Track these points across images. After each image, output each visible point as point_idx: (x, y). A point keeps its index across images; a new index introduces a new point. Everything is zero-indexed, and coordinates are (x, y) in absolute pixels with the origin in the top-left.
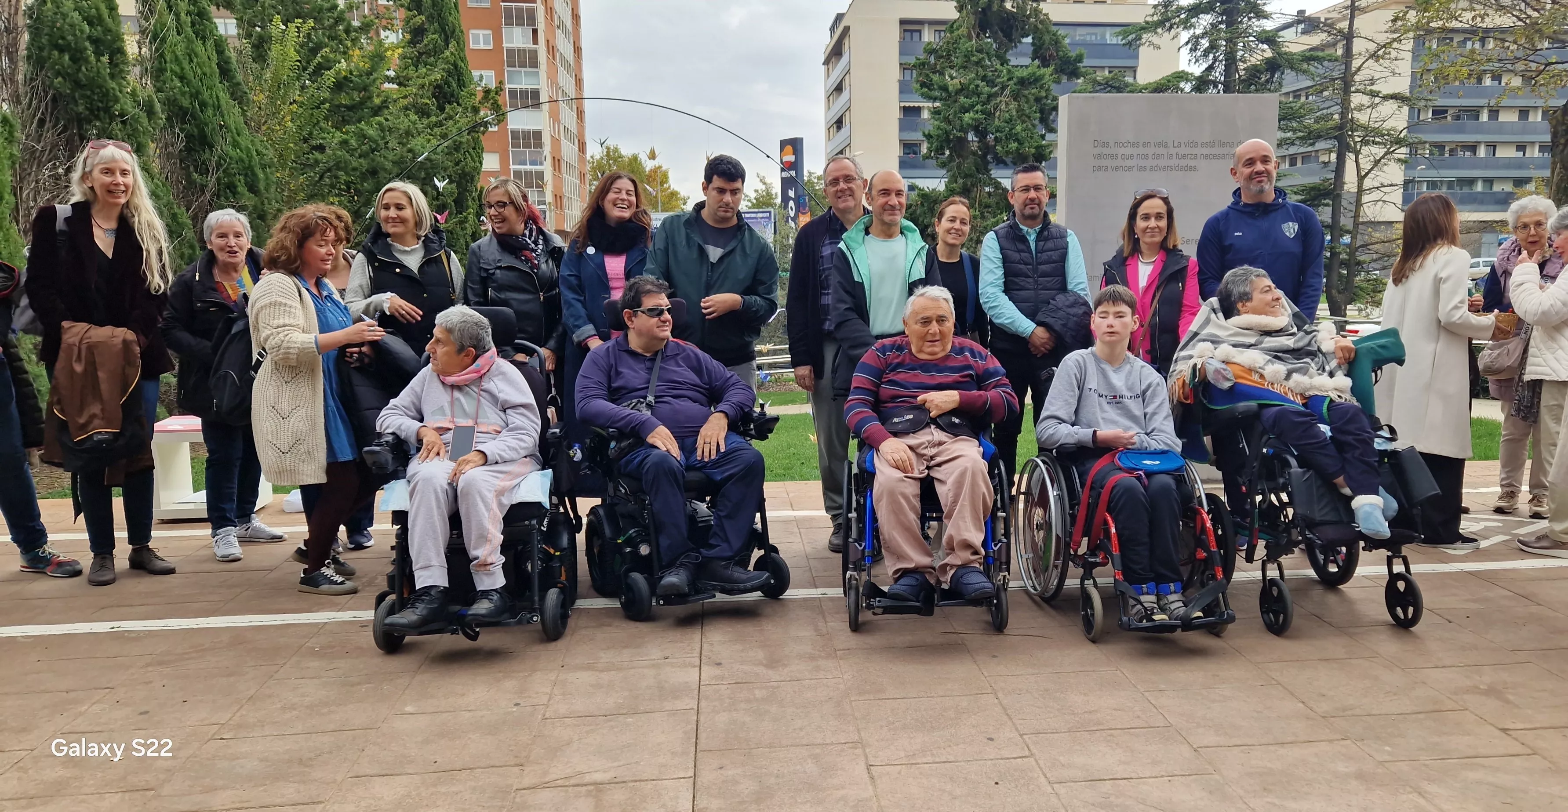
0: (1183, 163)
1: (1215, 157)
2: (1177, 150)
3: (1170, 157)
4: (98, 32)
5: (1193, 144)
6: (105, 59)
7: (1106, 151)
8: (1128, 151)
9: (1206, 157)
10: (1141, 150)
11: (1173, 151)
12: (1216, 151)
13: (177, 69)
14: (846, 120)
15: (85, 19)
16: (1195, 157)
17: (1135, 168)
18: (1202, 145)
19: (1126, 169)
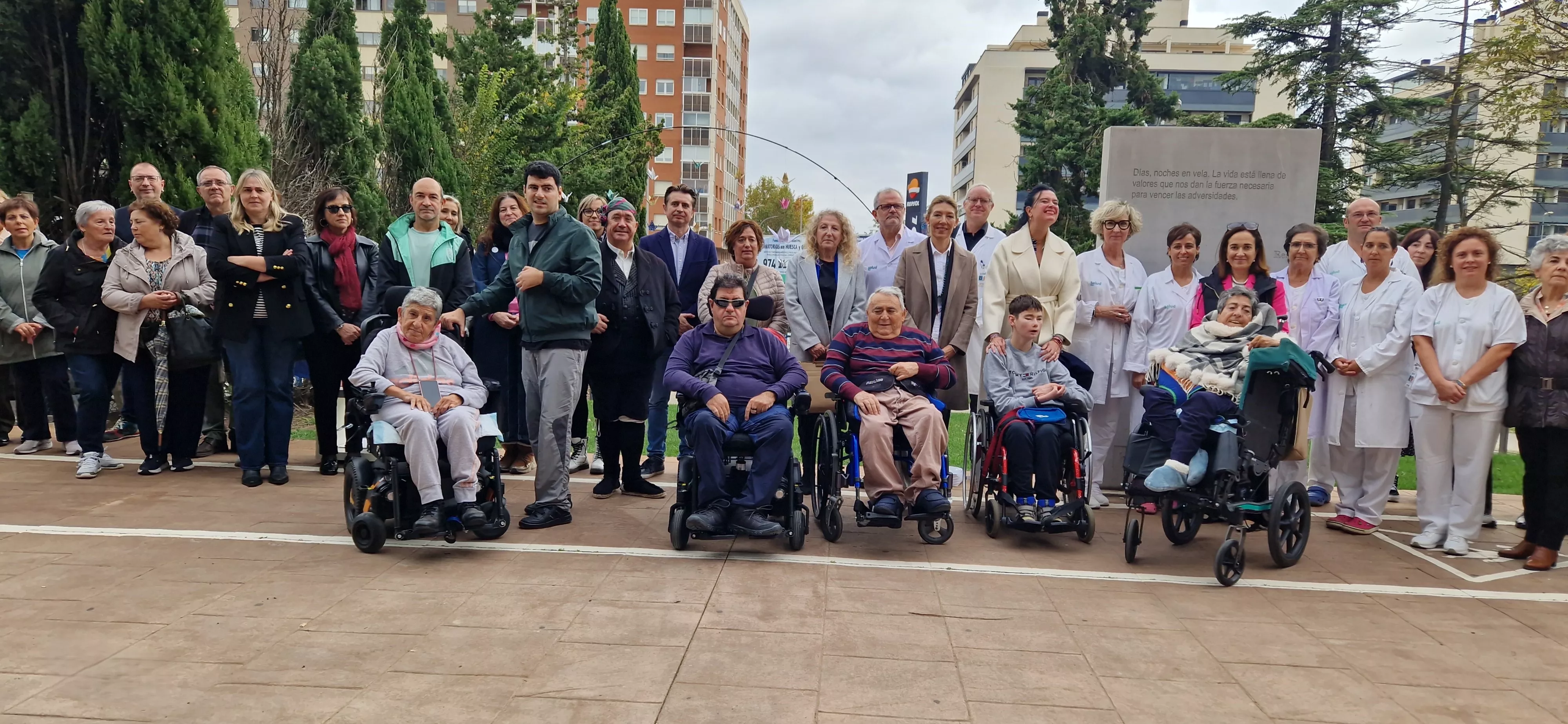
0: (1223, 191)
1: (1254, 187)
2: (1216, 179)
3: (1210, 186)
4: (342, 75)
5: (1233, 174)
6: (345, 96)
7: (1146, 179)
8: (1168, 179)
9: (1246, 186)
10: (1180, 179)
11: (1213, 180)
12: (1255, 181)
13: (401, 105)
14: (971, 158)
15: (333, 64)
16: (1235, 186)
17: (1174, 196)
18: (1242, 175)
19: (1164, 196)
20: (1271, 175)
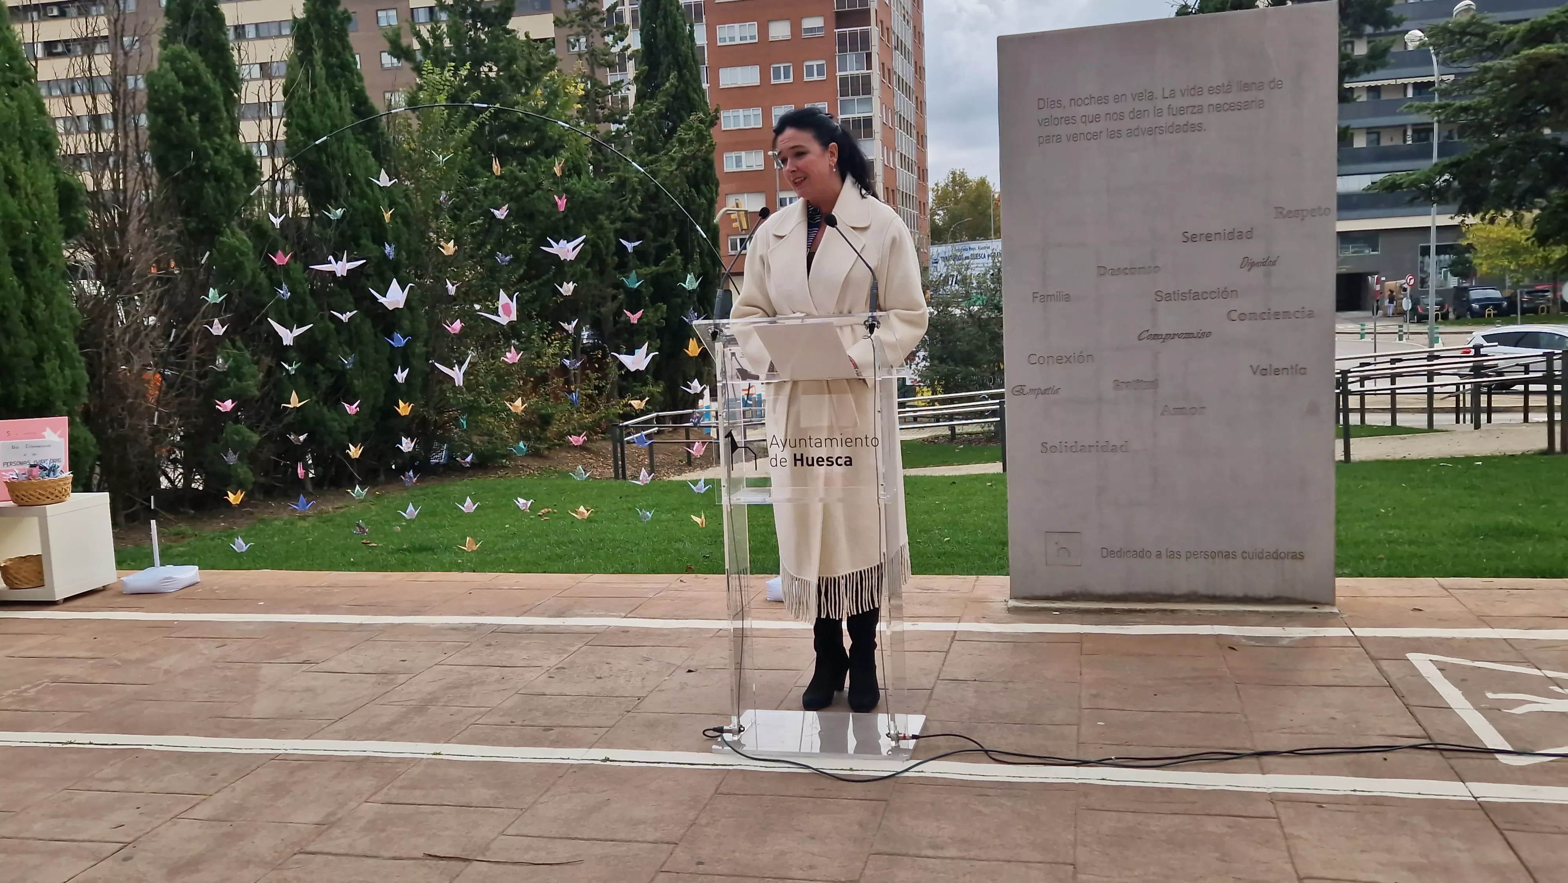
0: (1181, 120)
1: (1231, 107)
2: (1168, 102)
3: (1159, 113)
5: (1197, 91)
7: (1058, 113)
8: (1092, 110)
9: (1219, 108)
10: (1112, 107)
11: (1164, 104)
12: (1230, 98)
16: (1199, 110)
17: (1104, 135)
18: (1211, 91)
19: (1089, 136)
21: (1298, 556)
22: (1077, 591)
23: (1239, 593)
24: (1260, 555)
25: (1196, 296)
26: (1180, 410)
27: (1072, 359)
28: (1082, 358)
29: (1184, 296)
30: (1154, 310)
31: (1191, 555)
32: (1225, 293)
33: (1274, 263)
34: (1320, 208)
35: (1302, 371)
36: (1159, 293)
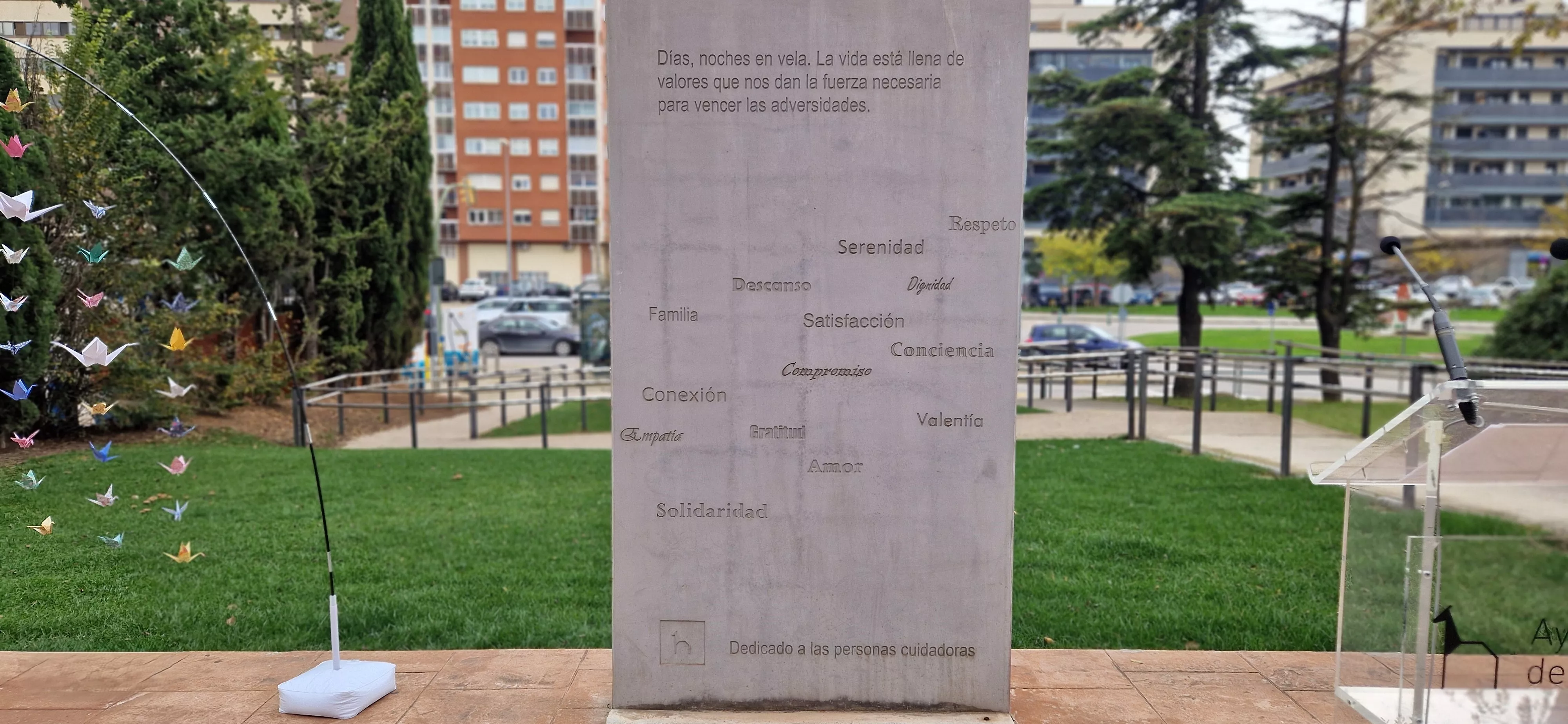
0: (839, 95)
1: (900, 84)
2: (824, 70)
3: (812, 84)
5: (860, 59)
7: (683, 71)
8: (729, 71)
9: (885, 83)
10: (753, 70)
11: (819, 73)
12: (899, 72)
16: (862, 83)
17: (743, 107)
18: (876, 60)
19: (724, 106)
20: (936, 60)
21: (968, 652)
22: (699, 698)
23: (898, 699)
24: (924, 651)
25: (854, 322)
26: (832, 467)
27: (699, 396)
28: (712, 395)
29: (839, 322)
30: (802, 338)
31: (842, 650)
32: (889, 321)
33: (947, 286)
34: (1003, 221)
35: (978, 422)
36: (809, 317)
